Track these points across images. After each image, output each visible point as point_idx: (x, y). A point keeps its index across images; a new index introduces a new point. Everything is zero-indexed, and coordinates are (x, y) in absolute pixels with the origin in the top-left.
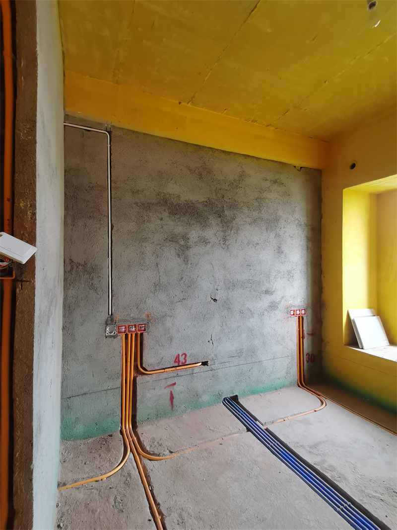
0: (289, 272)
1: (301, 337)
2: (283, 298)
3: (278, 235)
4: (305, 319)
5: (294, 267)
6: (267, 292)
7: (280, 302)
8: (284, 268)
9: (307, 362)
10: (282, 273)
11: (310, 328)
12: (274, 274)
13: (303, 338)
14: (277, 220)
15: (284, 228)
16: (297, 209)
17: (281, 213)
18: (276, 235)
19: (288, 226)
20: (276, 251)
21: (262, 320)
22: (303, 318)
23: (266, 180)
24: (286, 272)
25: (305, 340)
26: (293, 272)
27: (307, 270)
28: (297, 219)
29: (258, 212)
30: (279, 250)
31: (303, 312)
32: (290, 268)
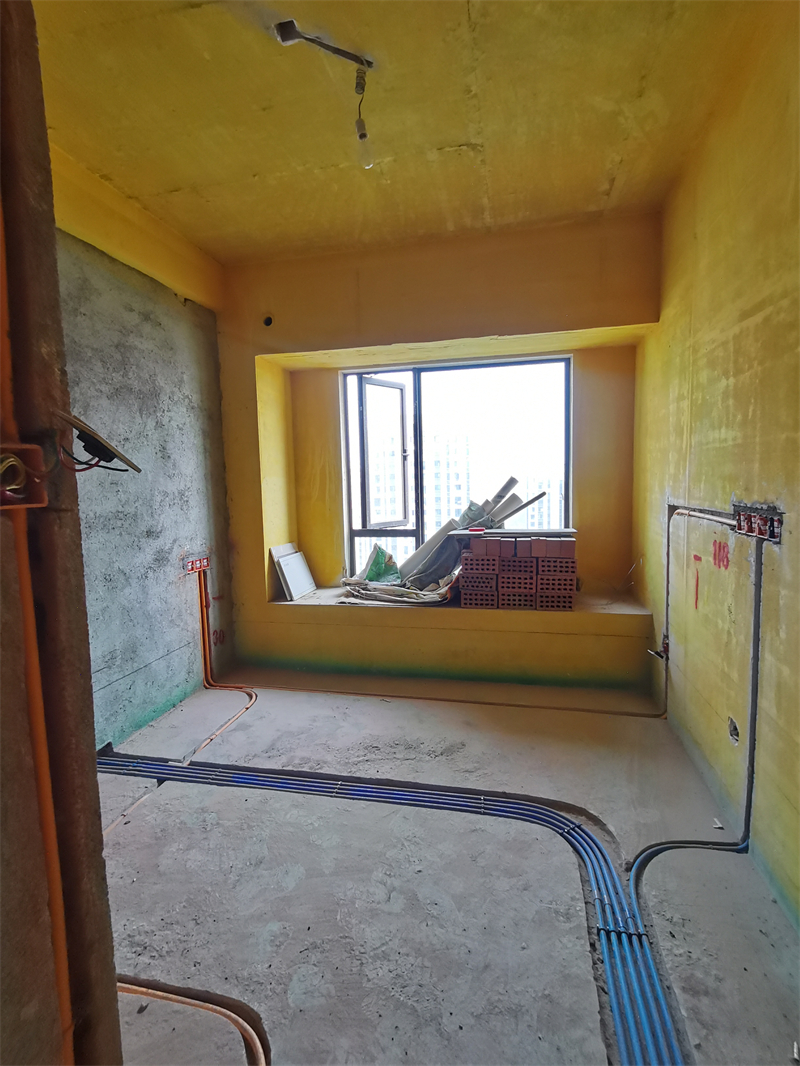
0: (182, 494)
1: (205, 606)
2: (175, 541)
3: (159, 425)
4: (208, 573)
5: (189, 485)
6: (149, 534)
7: (171, 549)
8: (173, 487)
9: (215, 644)
10: (171, 496)
11: (216, 588)
12: (159, 499)
13: (207, 606)
14: (155, 394)
15: (169, 411)
16: (185, 377)
17: (161, 381)
18: (157, 423)
19: (175, 408)
20: (160, 455)
21: (144, 587)
22: (205, 573)
23: (132, 310)
24: (177, 494)
25: (210, 609)
26: (187, 494)
27: (207, 489)
28: (187, 397)
29: (121, 373)
30: (164, 454)
31: (205, 562)
32: (182, 487)
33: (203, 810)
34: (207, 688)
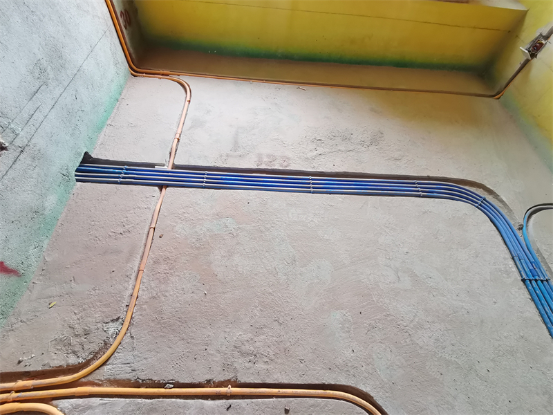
33: (219, 216)
34: (135, 76)
